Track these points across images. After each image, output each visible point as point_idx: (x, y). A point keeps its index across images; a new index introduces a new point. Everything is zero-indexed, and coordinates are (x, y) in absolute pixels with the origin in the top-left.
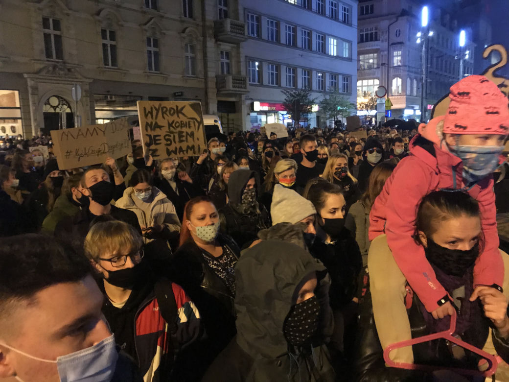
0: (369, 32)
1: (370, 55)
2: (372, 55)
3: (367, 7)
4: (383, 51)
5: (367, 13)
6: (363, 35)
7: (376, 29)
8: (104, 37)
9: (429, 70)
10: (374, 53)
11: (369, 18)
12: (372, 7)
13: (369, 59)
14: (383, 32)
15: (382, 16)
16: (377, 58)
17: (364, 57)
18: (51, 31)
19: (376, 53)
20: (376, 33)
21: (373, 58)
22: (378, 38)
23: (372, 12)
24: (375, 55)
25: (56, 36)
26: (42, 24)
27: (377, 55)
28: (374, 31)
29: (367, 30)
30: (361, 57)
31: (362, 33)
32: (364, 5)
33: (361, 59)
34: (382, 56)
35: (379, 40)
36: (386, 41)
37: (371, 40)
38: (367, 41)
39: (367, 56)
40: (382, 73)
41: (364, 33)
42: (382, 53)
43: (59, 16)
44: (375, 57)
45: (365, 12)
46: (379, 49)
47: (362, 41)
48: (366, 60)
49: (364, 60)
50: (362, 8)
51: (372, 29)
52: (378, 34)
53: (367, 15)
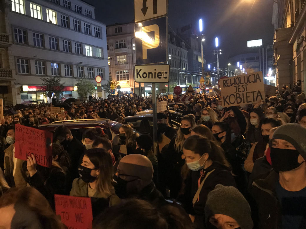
0: (121, 43)
1: (123, 56)
2: (124, 56)
3: (119, 28)
4: (129, 54)
5: (119, 32)
6: (118, 44)
7: (125, 41)
10: (124, 55)
11: (118, 35)
12: (121, 28)
14: (128, 43)
15: (126, 34)
16: (126, 58)
19: (125, 55)
20: (125, 43)
21: (125, 58)
22: (126, 46)
23: (121, 31)
24: (125, 56)
27: (126, 56)
28: (124, 42)
29: (120, 42)
30: (118, 57)
31: (117, 43)
32: (117, 27)
33: (118, 58)
34: (129, 57)
35: (127, 48)
36: (130, 48)
37: (123, 47)
38: (120, 48)
39: (121, 57)
40: (130, 66)
41: (118, 43)
42: (129, 55)
44: (126, 57)
45: (117, 32)
46: (127, 53)
47: (117, 48)
48: (121, 59)
49: (120, 59)
50: (116, 29)
51: (122, 41)
52: (126, 44)
53: (119, 33)
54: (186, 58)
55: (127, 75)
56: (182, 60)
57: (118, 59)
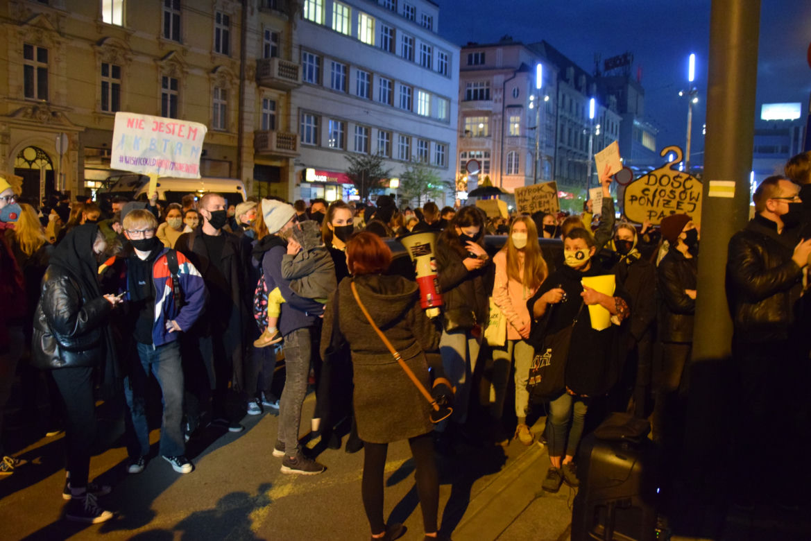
0: (479, 88)
1: (480, 118)
2: (483, 118)
3: (477, 56)
4: (496, 114)
5: (477, 63)
6: (470, 90)
7: (488, 84)
8: (105, 73)
9: (558, 146)
10: (484, 115)
11: (479, 69)
12: (483, 55)
13: (478, 123)
14: (496, 90)
15: (494, 68)
16: (488, 123)
17: (472, 120)
18: (35, 63)
19: (487, 116)
20: (488, 90)
21: (484, 123)
22: (490, 95)
23: (483, 62)
24: (487, 118)
25: (40, 69)
26: (22, 52)
27: (489, 119)
28: (485, 88)
29: (476, 85)
30: (468, 120)
31: (469, 88)
32: (473, 52)
33: (467, 122)
34: (495, 121)
35: (492, 100)
36: (500, 103)
37: (482, 98)
38: (476, 99)
39: (475, 119)
40: (494, 144)
41: (473, 89)
42: (494, 117)
43: (46, 43)
44: (486, 121)
45: (473, 62)
46: (490, 112)
47: (469, 99)
48: (474, 124)
49: (471, 124)
50: (470, 56)
51: (482, 84)
52: (490, 91)
53: (476, 66)
54: (616, 134)
55: (486, 162)
56: (606, 138)
57: (468, 124)
